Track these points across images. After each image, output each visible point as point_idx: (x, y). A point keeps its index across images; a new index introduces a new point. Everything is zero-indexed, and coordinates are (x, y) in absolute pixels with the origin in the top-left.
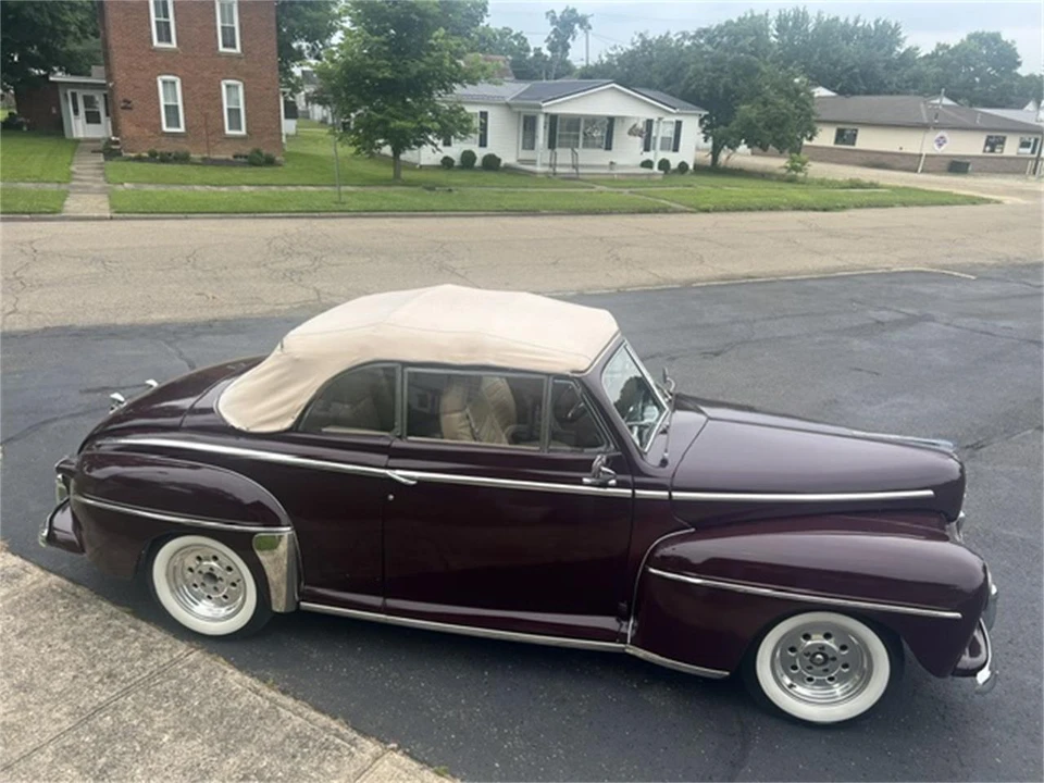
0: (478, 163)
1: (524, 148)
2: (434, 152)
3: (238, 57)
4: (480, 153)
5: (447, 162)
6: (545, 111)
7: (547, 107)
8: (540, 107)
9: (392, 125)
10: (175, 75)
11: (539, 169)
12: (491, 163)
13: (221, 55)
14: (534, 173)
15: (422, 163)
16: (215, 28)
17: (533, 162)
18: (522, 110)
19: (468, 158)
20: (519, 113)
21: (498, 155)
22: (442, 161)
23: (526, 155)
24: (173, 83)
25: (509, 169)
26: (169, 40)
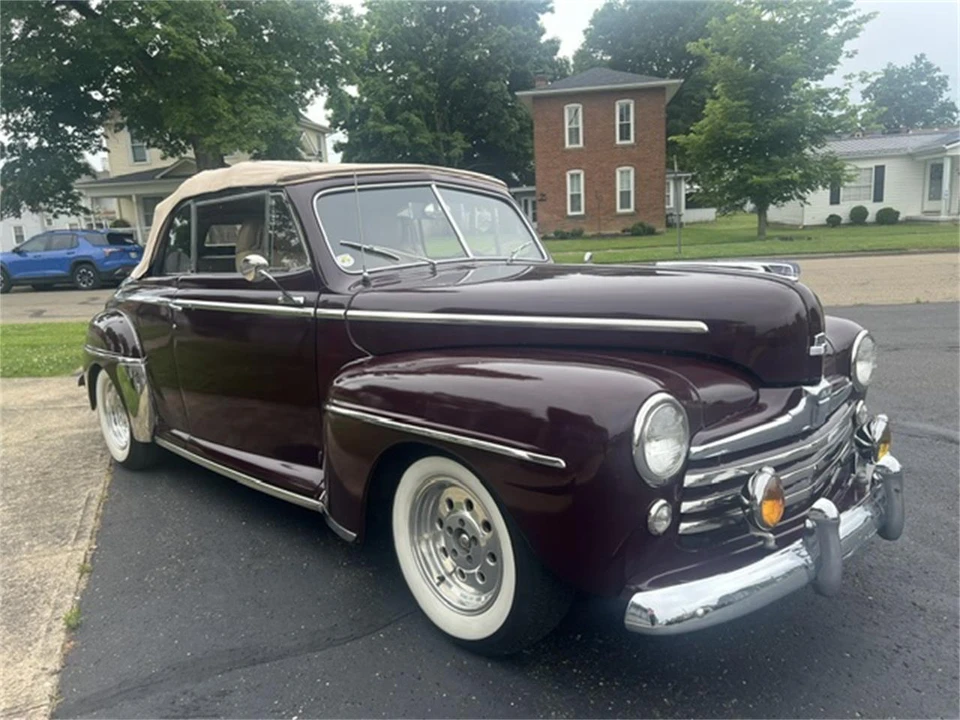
0: (871, 218)
1: (930, 199)
2: (802, 206)
3: (632, 146)
4: (873, 209)
5: (833, 221)
6: (949, 154)
7: (951, 149)
8: (945, 151)
9: (750, 181)
10: (579, 168)
11: (943, 217)
12: (888, 218)
13: (617, 147)
14: (938, 222)
15: (805, 224)
17: (938, 212)
18: (925, 158)
19: (858, 216)
20: (926, 161)
21: (895, 209)
22: (828, 220)
23: (930, 206)
24: (578, 175)
25: (910, 221)
26: (578, 142)
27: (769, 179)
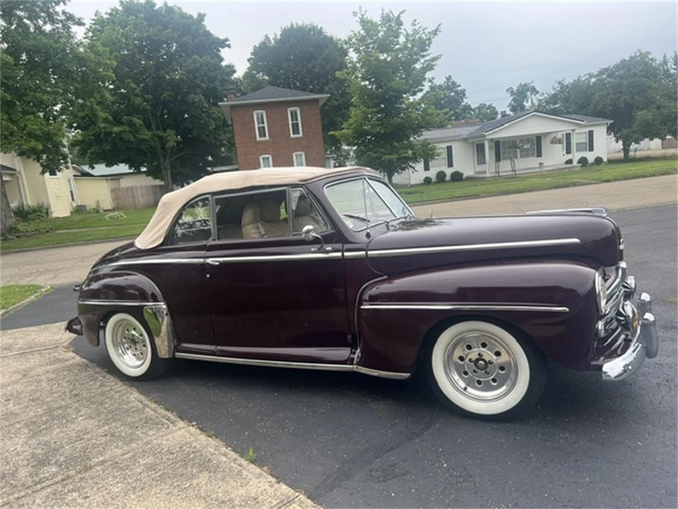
0: (448, 178)
1: (478, 164)
2: (413, 172)
3: (301, 138)
4: (449, 172)
5: (428, 181)
6: (487, 137)
7: (488, 135)
8: (485, 136)
9: (383, 158)
10: (268, 154)
11: (488, 175)
12: (457, 177)
13: (292, 139)
14: (485, 178)
15: (412, 183)
16: (288, 125)
17: (485, 172)
18: (474, 140)
19: (441, 176)
20: (474, 142)
21: (461, 171)
22: (424, 180)
23: (480, 168)
24: (268, 158)
25: (469, 179)
26: (265, 136)
27: (394, 157)
